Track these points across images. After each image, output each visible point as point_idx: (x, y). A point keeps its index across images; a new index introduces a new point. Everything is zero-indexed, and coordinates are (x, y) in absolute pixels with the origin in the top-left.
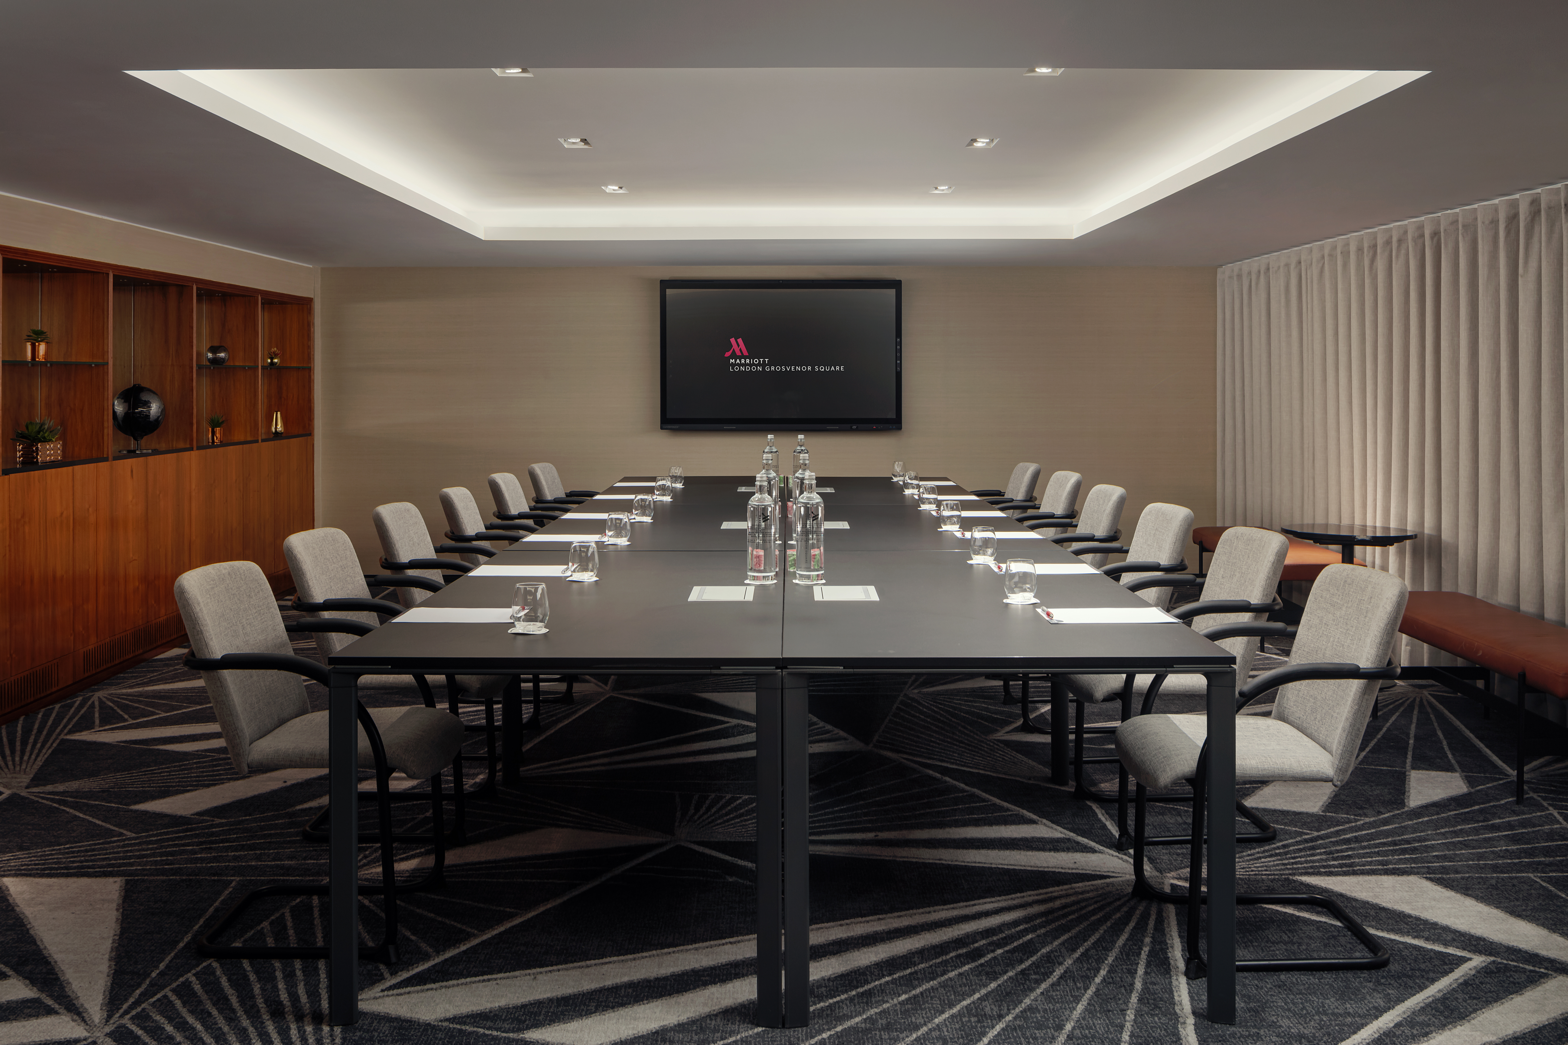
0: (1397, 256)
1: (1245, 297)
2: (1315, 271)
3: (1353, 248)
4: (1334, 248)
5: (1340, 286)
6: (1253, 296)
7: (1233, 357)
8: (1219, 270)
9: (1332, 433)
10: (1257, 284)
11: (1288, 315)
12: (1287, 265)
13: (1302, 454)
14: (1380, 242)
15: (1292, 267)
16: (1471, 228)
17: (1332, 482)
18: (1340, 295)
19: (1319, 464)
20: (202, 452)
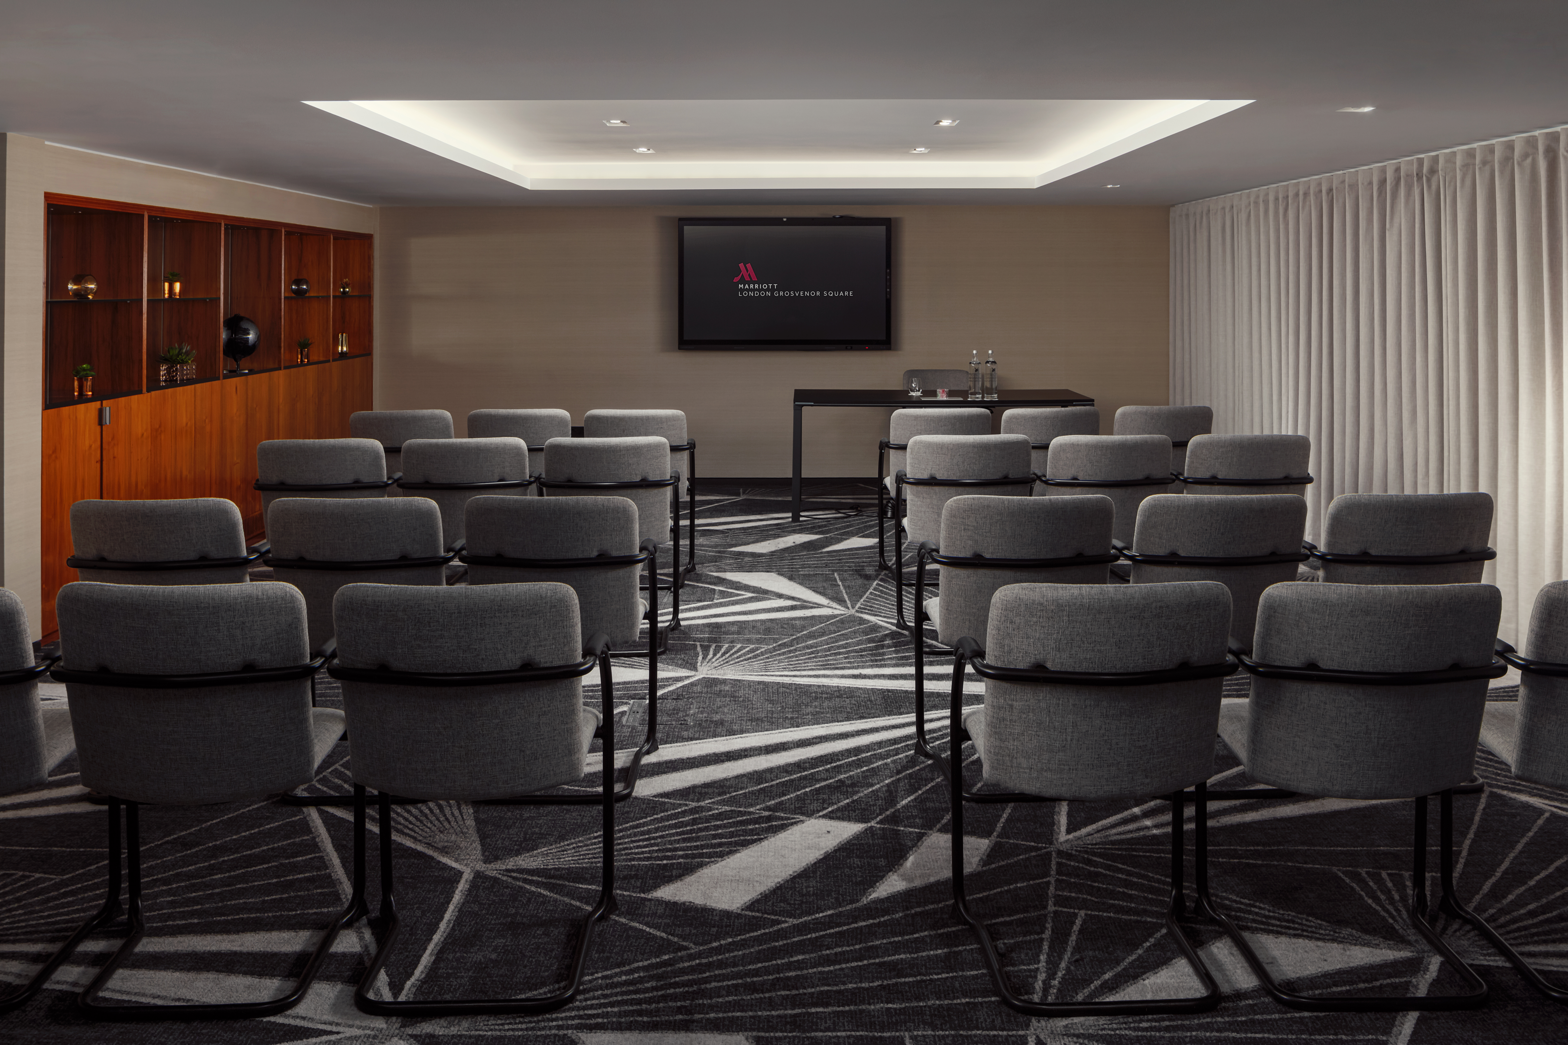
0: (1303, 207)
1: (1192, 234)
2: (1243, 216)
3: (1271, 198)
4: (1258, 197)
5: (1262, 230)
6: (1198, 233)
7: (1182, 286)
8: (1172, 209)
9: (1256, 355)
10: (1201, 223)
11: (1224, 251)
12: (1224, 208)
13: (1234, 372)
14: (1291, 194)
15: (1227, 210)
16: (1354, 187)
17: (1256, 397)
18: (1262, 237)
19: (1246, 381)
20: (287, 371)
